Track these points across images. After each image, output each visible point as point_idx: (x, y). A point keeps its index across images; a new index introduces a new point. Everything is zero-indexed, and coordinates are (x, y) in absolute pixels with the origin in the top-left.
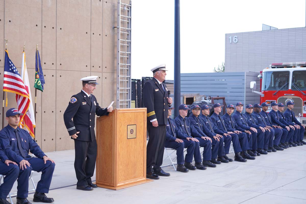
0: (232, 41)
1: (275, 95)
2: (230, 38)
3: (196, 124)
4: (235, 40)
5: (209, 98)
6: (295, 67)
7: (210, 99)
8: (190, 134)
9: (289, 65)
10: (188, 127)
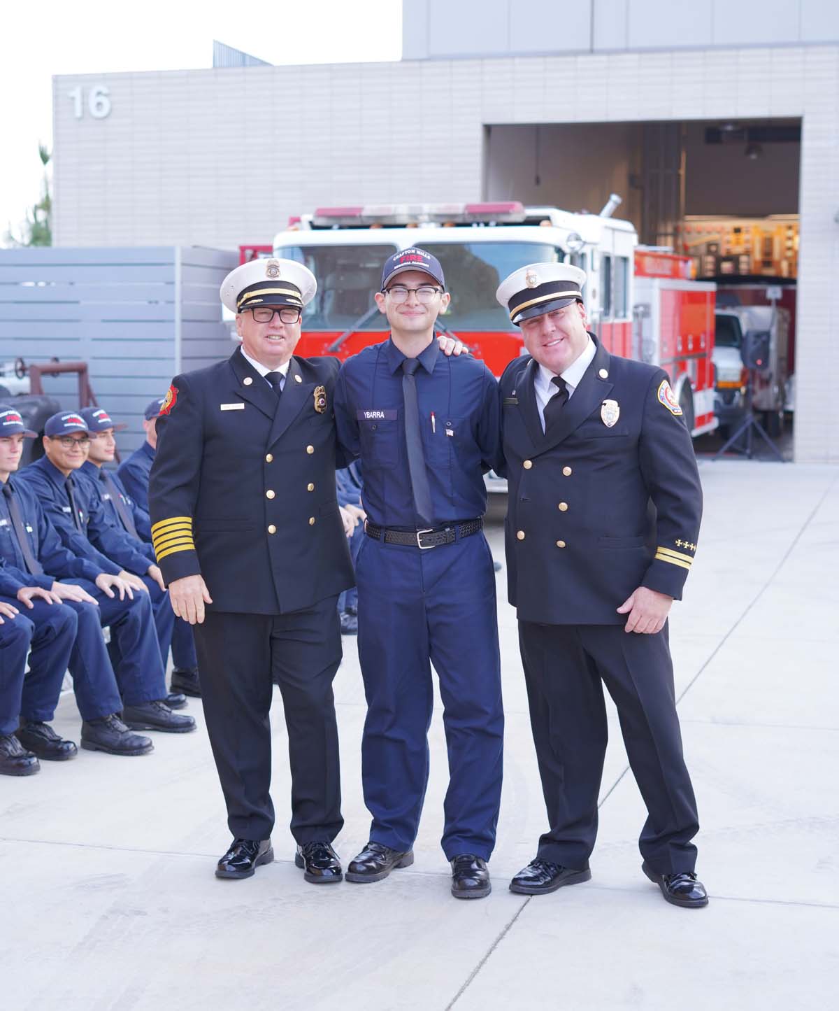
0: (83, 111)
1: (334, 352)
2: (76, 93)
3: (61, 510)
4: (99, 104)
5: (19, 365)
6: (416, 226)
7: (20, 374)
8: (37, 569)
9: (393, 216)
10: (29, 529)
